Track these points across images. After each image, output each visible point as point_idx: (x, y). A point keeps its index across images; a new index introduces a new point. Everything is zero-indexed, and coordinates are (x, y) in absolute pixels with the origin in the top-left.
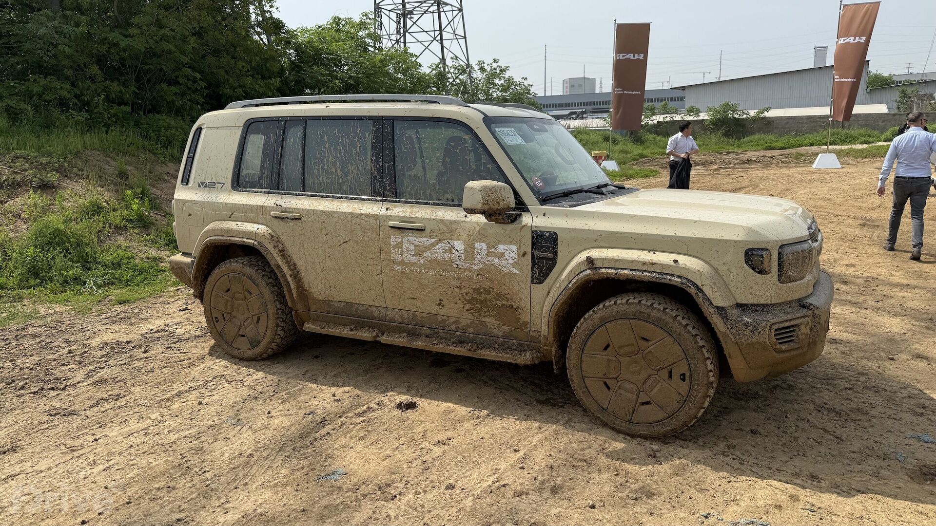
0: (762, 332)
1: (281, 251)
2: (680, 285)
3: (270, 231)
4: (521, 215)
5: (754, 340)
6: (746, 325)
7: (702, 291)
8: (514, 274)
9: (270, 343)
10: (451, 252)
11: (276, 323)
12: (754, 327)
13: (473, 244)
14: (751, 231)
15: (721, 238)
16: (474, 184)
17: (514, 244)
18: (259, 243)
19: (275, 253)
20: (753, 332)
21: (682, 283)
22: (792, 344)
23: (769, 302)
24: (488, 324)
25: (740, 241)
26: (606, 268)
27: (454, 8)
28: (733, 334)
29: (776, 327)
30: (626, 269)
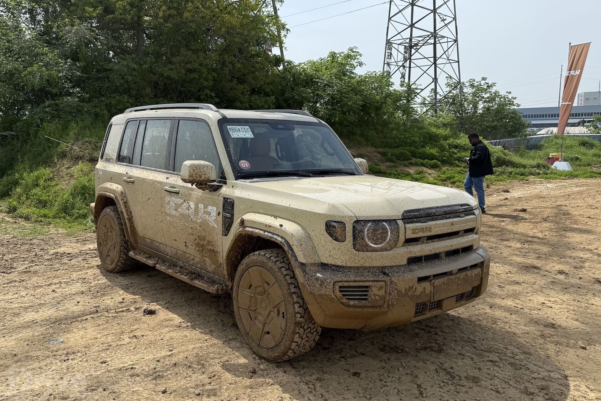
0: (328, 286)
1: (124, 203)
2: (280, 244)
3: (122, 190)
4: (222, 186)
5: (322, 292)
6: (317, 279)
7: (292, 250)
8: (214, 227)
9: (118, 262)
10: (189, 210)
11: (120, 249)
12: (322, 282)
13: (198, 205)
14: (333, 206)
15: (313, 211)
16: (188, 163)
17: (215, 206)
18: (116, 197)
19: (121, 203)
20: (321, 285)
21: (281, 242)
22: (364, 302)
23: (344, 265)
24: (207, 262)
25: (322, 214)
26: (250, 227)
27: (449, 40)
28: (309, 286)
29: (341, 284)
30: (258, 229)
